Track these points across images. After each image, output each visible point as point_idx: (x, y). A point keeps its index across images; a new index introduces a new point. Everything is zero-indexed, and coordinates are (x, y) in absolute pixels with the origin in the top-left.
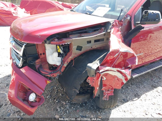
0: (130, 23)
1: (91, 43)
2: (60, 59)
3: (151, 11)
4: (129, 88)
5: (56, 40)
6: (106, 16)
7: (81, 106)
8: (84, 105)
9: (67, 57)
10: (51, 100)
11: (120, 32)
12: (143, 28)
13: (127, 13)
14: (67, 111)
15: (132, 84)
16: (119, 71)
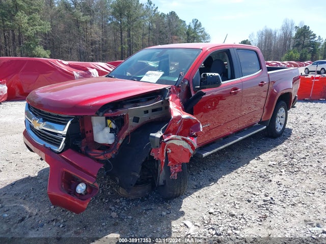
0: (188, 88)
1: (148, 113)
2: (112, 135)
3: (210, 74)
4: (201, 173)
5: (110, 111)
6: (159, 82)
7: (142, 200)
8: (146, 199)
9: (121, 132)
10: (97, 201)
11: (179, 98)
12: (205, 94)
13: (184, 77)
14: (125, 208)
15: (204, 169)
16: (184, 139)
